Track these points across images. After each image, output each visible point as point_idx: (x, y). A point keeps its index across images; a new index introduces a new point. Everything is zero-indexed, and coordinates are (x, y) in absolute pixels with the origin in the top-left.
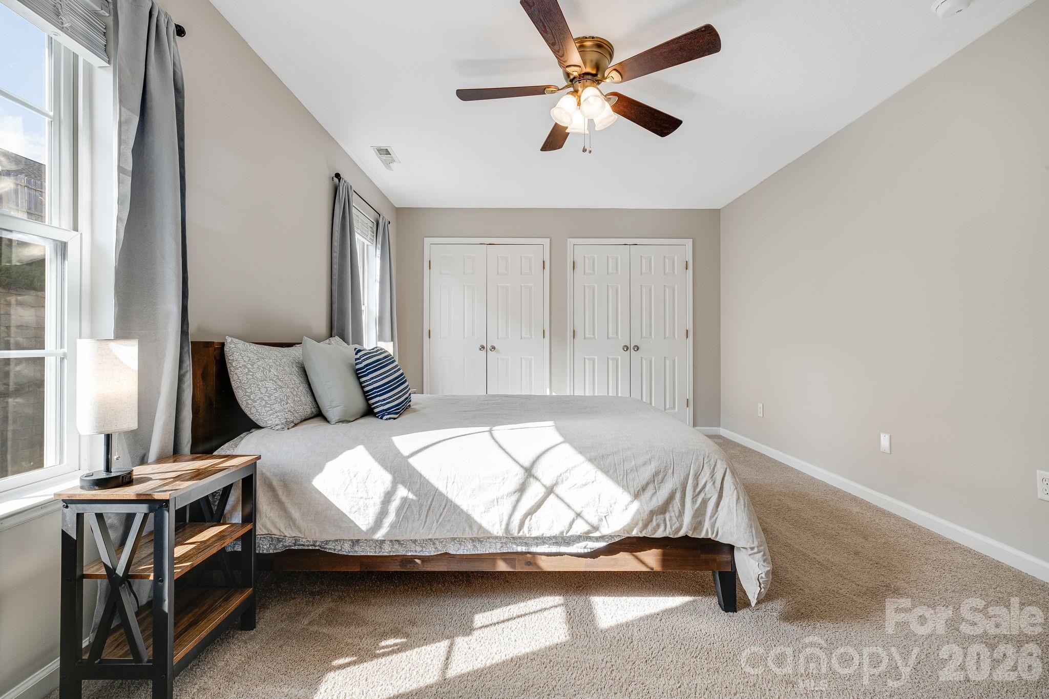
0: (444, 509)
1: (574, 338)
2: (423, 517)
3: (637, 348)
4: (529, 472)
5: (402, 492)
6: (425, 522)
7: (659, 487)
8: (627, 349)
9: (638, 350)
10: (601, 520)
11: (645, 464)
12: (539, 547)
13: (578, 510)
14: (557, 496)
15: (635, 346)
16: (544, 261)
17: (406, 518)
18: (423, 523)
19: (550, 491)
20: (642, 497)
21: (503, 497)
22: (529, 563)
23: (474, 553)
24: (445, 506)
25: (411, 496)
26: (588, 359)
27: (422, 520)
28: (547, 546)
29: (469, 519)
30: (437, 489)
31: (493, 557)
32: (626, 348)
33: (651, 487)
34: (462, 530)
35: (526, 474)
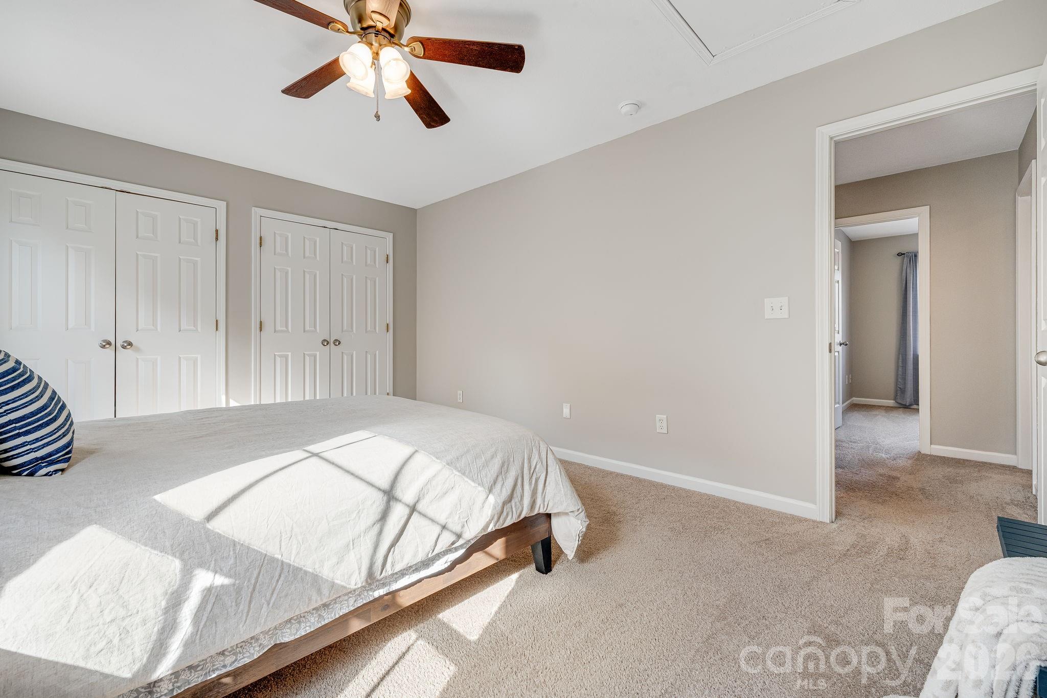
0: (278, 581)
1: (261, 330)
2: (243, 606)
3: (337, 342)
4: (390, 495)
5: (204, 579)
6: (248, 612)
7: (506, 477)
8: (327, 344)
9: (339, 344)
10: (463, 526)
11: (492, 457)
12: (398, 582)
13: (443, 522)
14: (420, 513)
15: (336, 340)
16: (217, 231)
17: (212, 620)
18: (245, 614)
19: (413, 509)
20: (494, 490)
21: (359, 536)
22: (386, 607)
23: (320, 625)
24: (280, 576)
25: (220, 580)
26: (278, 355)
27: (242, 611)
28: (407, 576)
29: (316, 580)
30: (266, 555)
31: (343, 620)
32: (325, 342)
33: (500, 479)
34: (307, 600)
35: (385, 498)
